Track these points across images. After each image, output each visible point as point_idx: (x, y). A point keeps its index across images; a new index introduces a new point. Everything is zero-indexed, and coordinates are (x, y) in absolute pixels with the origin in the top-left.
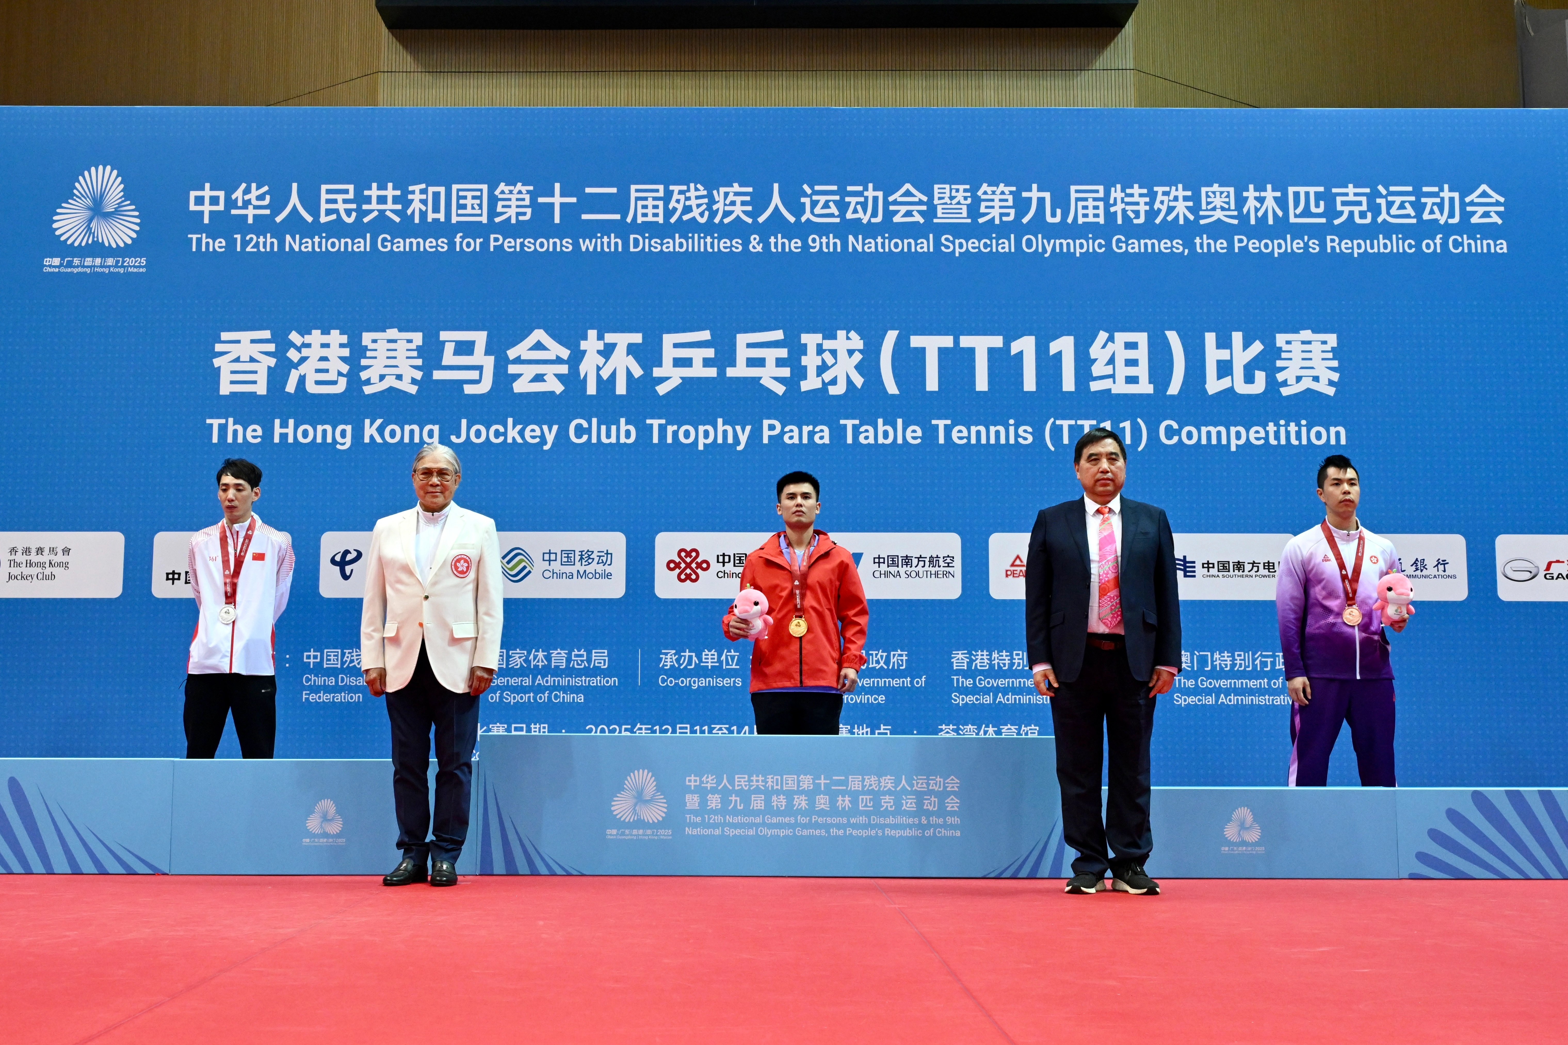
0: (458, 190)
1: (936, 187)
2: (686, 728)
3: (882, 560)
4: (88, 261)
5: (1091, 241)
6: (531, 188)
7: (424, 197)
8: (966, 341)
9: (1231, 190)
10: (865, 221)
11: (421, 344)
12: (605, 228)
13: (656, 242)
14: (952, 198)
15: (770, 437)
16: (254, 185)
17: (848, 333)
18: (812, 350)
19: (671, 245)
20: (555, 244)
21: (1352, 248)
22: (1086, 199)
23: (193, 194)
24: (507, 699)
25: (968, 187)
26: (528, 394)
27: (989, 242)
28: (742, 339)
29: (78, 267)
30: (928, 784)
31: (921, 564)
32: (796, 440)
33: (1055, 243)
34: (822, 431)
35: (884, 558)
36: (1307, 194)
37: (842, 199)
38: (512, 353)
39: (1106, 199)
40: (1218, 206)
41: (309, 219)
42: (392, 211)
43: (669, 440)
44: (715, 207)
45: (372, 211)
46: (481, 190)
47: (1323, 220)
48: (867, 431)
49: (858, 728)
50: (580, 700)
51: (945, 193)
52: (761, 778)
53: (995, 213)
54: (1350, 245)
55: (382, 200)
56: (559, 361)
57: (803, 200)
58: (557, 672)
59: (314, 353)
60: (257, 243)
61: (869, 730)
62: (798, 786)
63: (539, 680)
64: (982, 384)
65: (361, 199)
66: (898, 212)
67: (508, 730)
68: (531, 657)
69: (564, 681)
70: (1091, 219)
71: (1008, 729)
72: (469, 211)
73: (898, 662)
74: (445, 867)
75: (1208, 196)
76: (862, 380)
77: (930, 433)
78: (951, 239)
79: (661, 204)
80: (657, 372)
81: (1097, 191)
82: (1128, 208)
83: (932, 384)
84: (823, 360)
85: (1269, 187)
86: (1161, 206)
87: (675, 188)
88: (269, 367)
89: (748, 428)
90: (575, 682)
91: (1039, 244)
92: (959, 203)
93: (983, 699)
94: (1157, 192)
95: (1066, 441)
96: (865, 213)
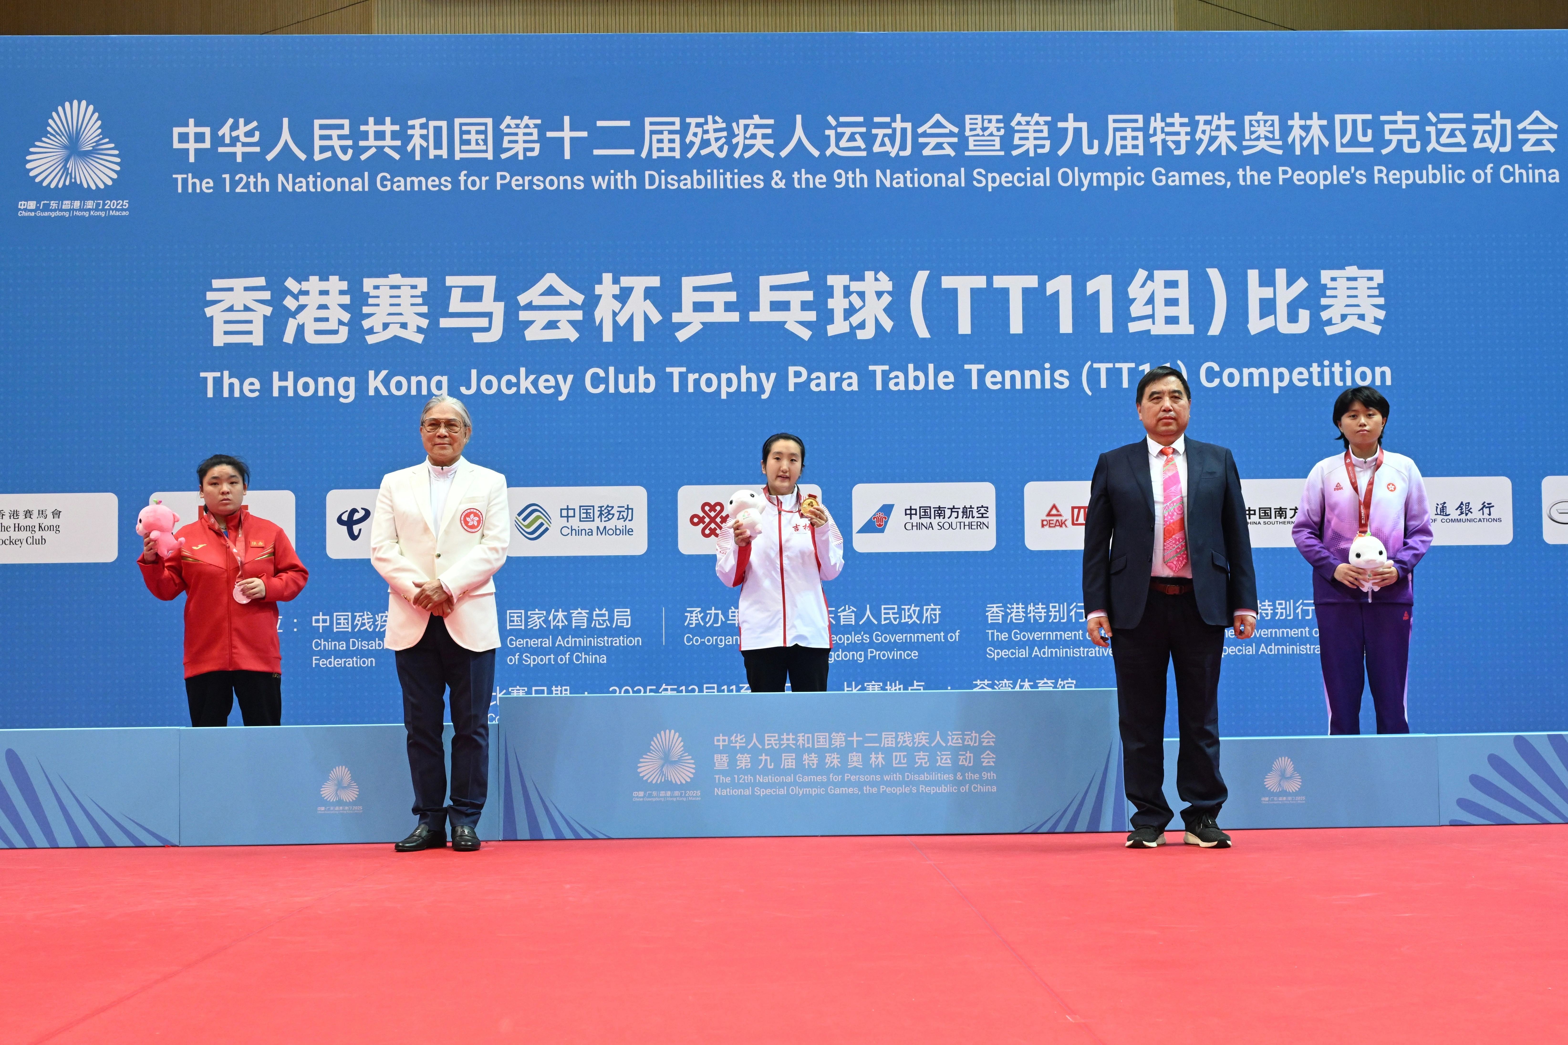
0: (461, 125)
1: (969, 116)
2: (713, 689)
3: (913, 512)
4: (67, 204)
5: (1129, 174)
6: (538, 122)
7: (424, 132)
8: (1000, 281)
9: (1276, 118)
10: (893, 155)
11: (425, 290)
12: (619, 164)
13: (673, 179)
14: (984, 129)
15: (796, 384)
16: (241, 121)
17: (876, 274)
18: (838, 292)
19: (689, 182)
20: (565, 182)
21: (1400, 179)
22: (1124, 129)
23: (176, 131)
24: (526, 661)
25: (1001, 117)
26: (542, 342)
27: (1023, 176)
28: (766, 282)
29: (55, 210)
30: (963, 740)
31: (955, 514)
32: (823, 388)
33: (1092, 177)
34: (850, 377)
35: (915, 510)
36: (1354, 122)
37: (869, 130)
38: (523, 300)
39: (1145, 129)
40: (1262, 136)
41: (302, 156)
42: (392, 148)
43: (691, 389)
44: (734, 141)
45: (369, 148)
46: (485, 124)
47: (1370, 150)
48: (897, 377)
49: (891, 685)
50: (603, 661)
51: (977, 124)
52: (791, 736)
53: (1030, 145)
54: (1398, 176)
55: (380, 136)
56: (573, 306)
57: (827, 133)
58: (578, 632)
59: (312, 301)
60: (248, 183)
61: (901, 687)
62: (830, 745)
63: (560, 641)
64: (1016, 326)
65: (357, 135)
66: (927, 144)
67: (529, 693)
68: (551, 618)
69: (585, 643)
70: (1129, 151)
71: (1044, 683)
72: (473, 147)
73: (931, 618)
75: (1251, 125)
76: (892, 323)
77: (963, 378)
78: (984, 172)
79: (677, 137)
80: (677, 318)
81: (1136, 121)
82: (1168, 138)
83: (965, 327)
85: (1315, 115)
86: (1202, 136)
87: (693, 121)
88: (265, 317)
89: (773, 375)
90: (597, 643)
91: (1076, 178)
92: (991, 135)
93: (1019, 653)
94: (1199, 121)
95: (1103, 385)
96: (893, 146)
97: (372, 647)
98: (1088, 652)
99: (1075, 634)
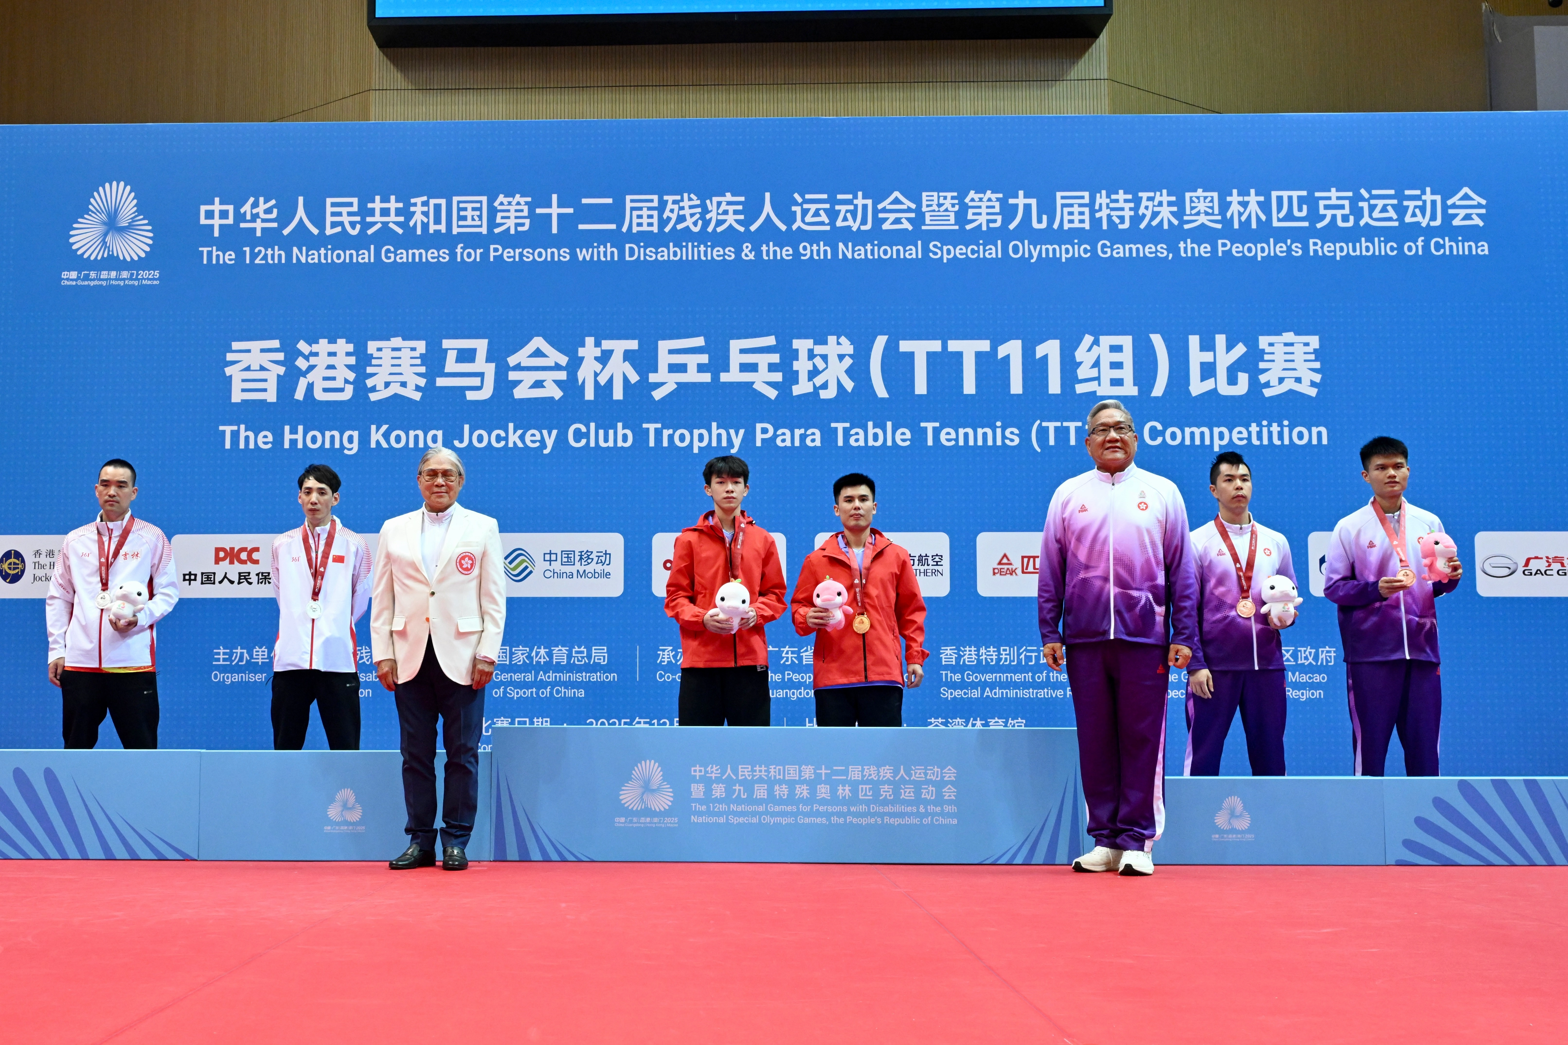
0: (459, 202)
1: (924, 194)
4: (104, 274)
5: (1076, 247)
6: (529, 199)
7: (425, 209)
8: (954, 346)
9: (1215, 195)
10: (854, 229)
11: (424, 352)
12: (602, 237)
13: (651, 251)
14: (940, 205)
15: (763, 440)
16: (261, 199)
17: (838, 339)
18: (803, 355)
19: (666, 254)
20: (553, 253)
21: (1335, 251)
22: (1071, 205)
23: (203, 208)
24: (510, 694)
25: (955, 194)
26: (529, 400)
27: (976, 248)
28: (735, 345)
29: (94, 280)
30: (926, 774)
32: (788, 443)
33: (1041, 248)
34: (813, 434)
36: (1290, 198)
37: (833, 207)
38: (512, 361)
39: (1091, 205)
40: (1202, 211)
41: (315, 231)
42: (396, 223)
43: (665, 444)
44: (708, 217)
45: (375, 223)
46: (481, 202)
47: (1306, 224)
48: (857, 434)
50: (581, 694)
51: (933, 200)
52: (763, 768)
53: (982, 220)
54: (1332, 248)
55: (385, 212)
56: (557, 367)
57: (794, 208)
58: (559, 668)
59: (321, 361)
60: (266, 256)
62: (800, 776)
63: (541, 676)
64: (969, 387)
65: (365, 212)
66: (886, 219)
67: (512, 724)
68: (534, 654)
69: (565, 677)
70: (1076, 225)
71: (996, 722)
72: (469, 222)
74: (456, 852)
75: (1192, 201)
76: (853, 384)
77: (919, 435)
78: (939, 245)
79: (655, 213)
80: (653, 378)
81: (1082, 197)
82: (1113, 213)
83: (921, 387)
85: (1252, 191)
86: (1145, 212)
87: (669, 198)
88: (278, 376)
89: (742, 432)
90: (576, 678)
91: (1026, 250)
92: (946, 210)
93: (971, 693)
94: (1141, 198)
95: (1052, 442)
96: (855, 220)
97: (369, 679)
98: (1037, 693)
99: (1025, 676)
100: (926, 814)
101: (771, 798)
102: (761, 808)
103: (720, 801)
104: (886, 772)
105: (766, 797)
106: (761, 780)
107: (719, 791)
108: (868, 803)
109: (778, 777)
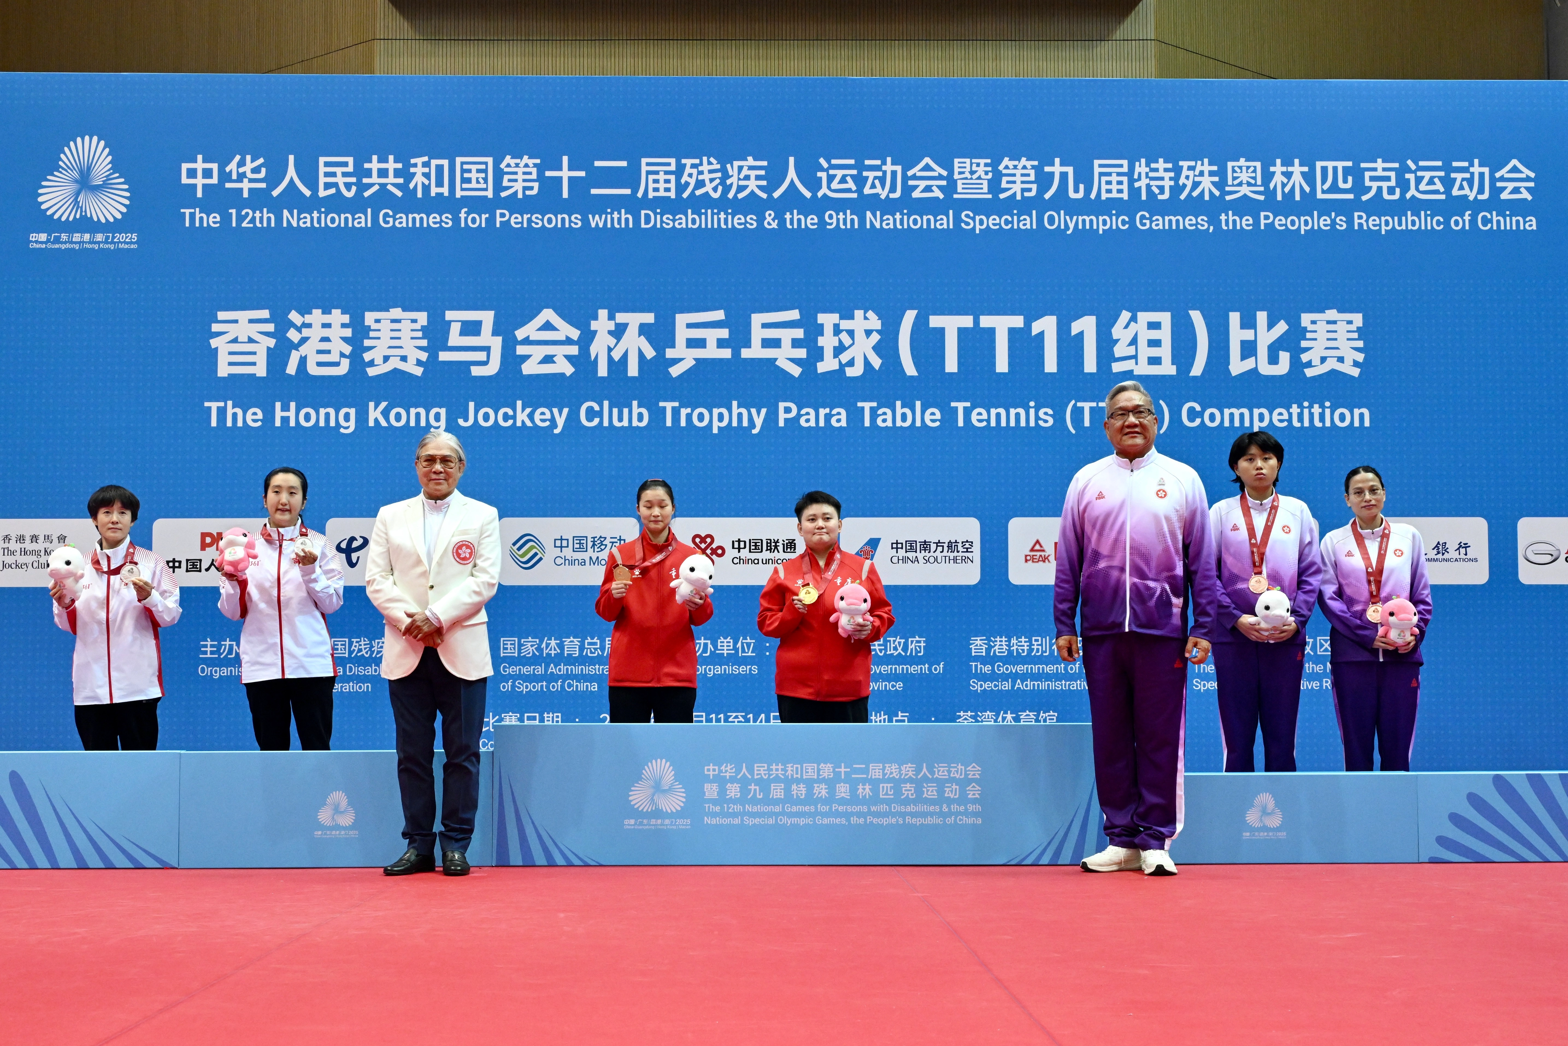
0: (462, 163)
1: (956, 161)
2: (702, 716)
3: (900, 546)
4: (77, 237)
5: (1114, 218)
6: (538, 161)
7: (426, 170)
8: (986, 321)
9: (1258, 164)
10: (883, 197)
11: (425, 324)
12: (616, 203)
13: (668, 218)
14: (972, 172)
15: (786, 420)
16: (248, 158)
17: (865, 313)
18: (828, 330)
19: (683, 222)
20: (563, 220)
21: (1380, 225)
22: (1109, 174)
23: (185, 166)
24: (519, 688)
25: (989, 161)
26: (538, 376)
27: (1010, 219)
28: (758, 319)
29: (65, 243)
30: (949, 772)
31: (940, 549)
32: (812, 424)
33: (1077, 219)
34: (839, 414)
35: (902, 544)
36: (1335, 169)
37: (860, 173)
38: (520, 334)
39: (1130, 174)
40: (1245, 182)
41: (307, 193)
42: (394, 185)
43: (683, 423)
44: (728, 182)
45: (372, 185)
46: (486, 163)
47: (1351, 196)
48: (885, 414)
49: (876, 715)
50: (594, 688)
51: (965, 167)
52: (780, 767)
53: (1017, 188)
54: (1378, 222)
55: (383, 173)
56: (568, 341)
57: (819, 174)
58: (570, 660)
59: (315, 333)
60: (254, 218)
61: (886, 717)
62: (819, 775)
63: (552, 669)
64: (1002, 365)
65: (361, 172)
66: (917, 187)
67: (521, 720)
68: (544, 645)
69: (577, 670)
70: (1114, 195)
71: (1027, 715)
72: (474, 185)
73: (916, 649)
74: (457, 856)
75: (1234, 171)
76: (880, 361)
77: (949, 415)
78: (972, 215)
79: (672, 178)
80: (670, 353)
81: (1121, 166)
82: (1152, 183)
83: (951, 365)
84: (840, 341)
85: (1297, 161)
86: (1186, 182)
87: (688, 162)
88: (268, 348)
89: (764, 411)
90: (589, 670)
91: (1061, 220)
92: (979, 178)
93: (1002, 685)
94: (1182, 167)
95: (1087, 423)
96: (883, 188)
97: (368, 672)
98: (1069, 685)
99: (1057, 668)
100: (950, 814)
101: (789, 798)
102: (778, 809)
103: (734, 801)
104: (908, 770)
105: (782, 797)
106: (777, 779)
107: (733, 790)
108: (888, 802)
109: (795, 776)
